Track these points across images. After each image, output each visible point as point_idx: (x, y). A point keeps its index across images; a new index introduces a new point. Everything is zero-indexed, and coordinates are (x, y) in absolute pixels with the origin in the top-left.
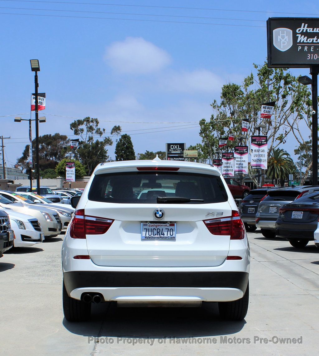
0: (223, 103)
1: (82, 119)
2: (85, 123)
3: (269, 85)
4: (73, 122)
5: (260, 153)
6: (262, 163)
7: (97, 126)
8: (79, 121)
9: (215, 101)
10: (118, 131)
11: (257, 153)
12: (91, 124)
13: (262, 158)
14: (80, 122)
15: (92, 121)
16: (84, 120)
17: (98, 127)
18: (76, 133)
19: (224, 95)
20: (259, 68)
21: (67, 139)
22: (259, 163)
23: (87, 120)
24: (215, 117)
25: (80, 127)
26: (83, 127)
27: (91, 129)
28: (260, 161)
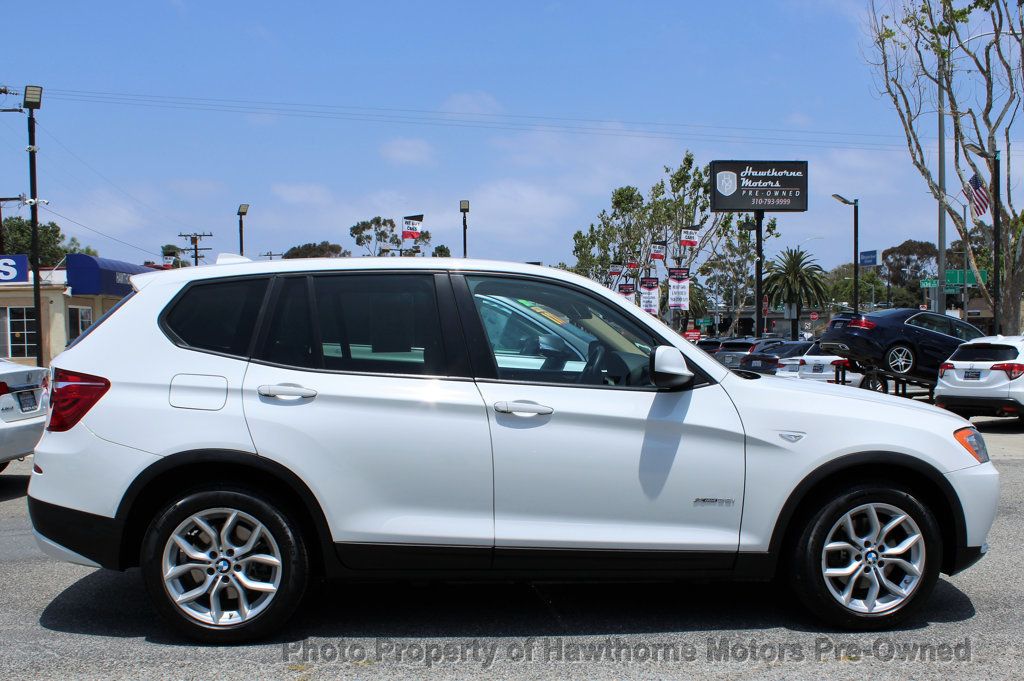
0: (614, 215)
1: (368, 219)
2: (373, 226)
3: (684, 196)
4: (356, 225)
5: (680, 290)
6: (682, 303)
7: (392, 231)
8: (363, 223)
9: (604, 211)
10: (427, 240)
11: (676, 290)
12: (383, 228)
13: (682, 296)
14: (365, 226)
15: (384, 224)
16: (372, 222)
17: (394, 233)
18: (359, 242)
19: (617, 204)
20: (671, 173)
21: (342, 251)
22: (678, 303)
23: (377, 221)
24: (596, 228)
25: (366, 233)
26: (371, 232)
27: (382, 236)
28: (680, 299)
